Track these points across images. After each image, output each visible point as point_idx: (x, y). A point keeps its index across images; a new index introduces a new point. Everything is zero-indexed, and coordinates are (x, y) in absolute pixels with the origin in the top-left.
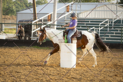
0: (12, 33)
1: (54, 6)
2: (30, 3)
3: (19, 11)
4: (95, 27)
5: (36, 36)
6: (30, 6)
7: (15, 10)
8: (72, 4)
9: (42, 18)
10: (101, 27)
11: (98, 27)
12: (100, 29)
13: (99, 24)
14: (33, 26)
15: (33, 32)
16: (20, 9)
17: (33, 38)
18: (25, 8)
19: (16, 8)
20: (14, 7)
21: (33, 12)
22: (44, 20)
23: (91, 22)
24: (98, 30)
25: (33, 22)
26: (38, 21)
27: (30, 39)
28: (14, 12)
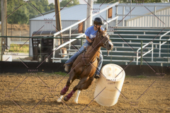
0: (22, 51)
1: (89, 9)
2: (52, 4)
3: (33, 17)
4: (154, 42)
5: (60, 56)
6: (51, 9)
7: (28, 16)
8: (116, 6)
9: (70, 28)
10: (162, 42)
11: (158, 42)
12: (160, 45)
13: (159, 37)
14: (55, 40)
15: (54, 49)
16: (37, 13)
17: (56, 60)
18: (43, 12)
19: (30, 12)
20: (26, 12)
21: (55, 19)
22: (73, 32)
23: (146, 33)
24: (158, 46)
25: (55, 35)
26: (64, 33)
27: (50, 60)
28: (26, 19)
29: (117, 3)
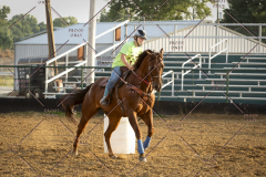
0: (5, 85)
1: (91, 29)
2: (42, 24)
3: (19, 40)
4: (175, 70)
5: (54, 91)
6: (42, 30)
7: (11, 39)
8: (126, 25)
9: (66, 54)
10: (185, 70)
11: (180, 70)
12: (183, 75)
13: (181, 65)
14: (47, 70)
15: (48, 82)
16: (22, 35)
17: (49, 95)
18: (32, 34)
19: (14, 33)
20: (9, 33)
21: (46, 42)
22: (71, 58)
24: (180, 76)
25: (48, 63)
26: (58, 60)
27: (42, 96)
28: (9, 43)
29: (127, 22)
